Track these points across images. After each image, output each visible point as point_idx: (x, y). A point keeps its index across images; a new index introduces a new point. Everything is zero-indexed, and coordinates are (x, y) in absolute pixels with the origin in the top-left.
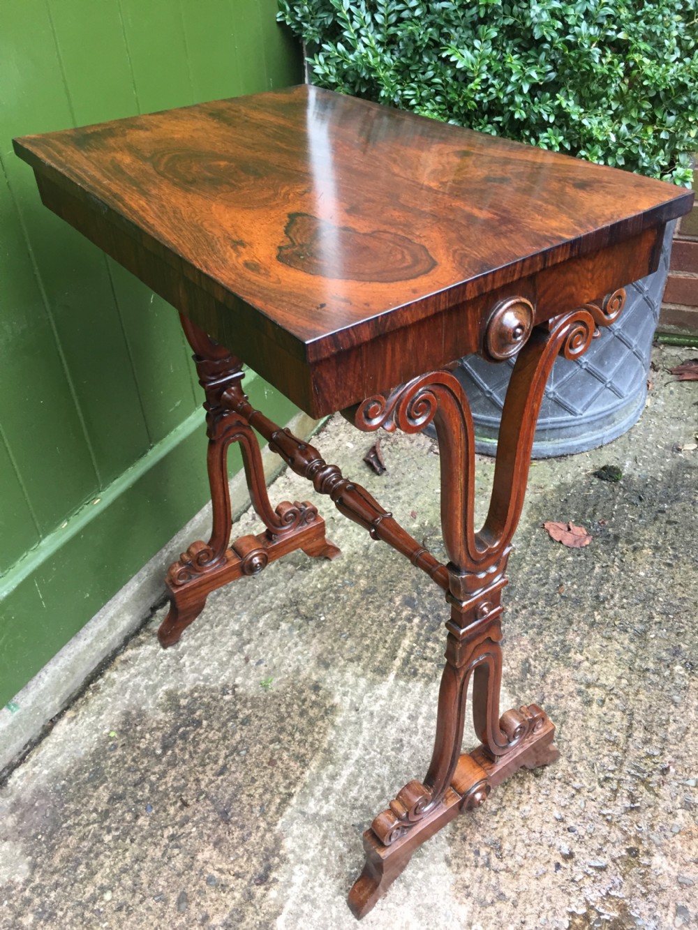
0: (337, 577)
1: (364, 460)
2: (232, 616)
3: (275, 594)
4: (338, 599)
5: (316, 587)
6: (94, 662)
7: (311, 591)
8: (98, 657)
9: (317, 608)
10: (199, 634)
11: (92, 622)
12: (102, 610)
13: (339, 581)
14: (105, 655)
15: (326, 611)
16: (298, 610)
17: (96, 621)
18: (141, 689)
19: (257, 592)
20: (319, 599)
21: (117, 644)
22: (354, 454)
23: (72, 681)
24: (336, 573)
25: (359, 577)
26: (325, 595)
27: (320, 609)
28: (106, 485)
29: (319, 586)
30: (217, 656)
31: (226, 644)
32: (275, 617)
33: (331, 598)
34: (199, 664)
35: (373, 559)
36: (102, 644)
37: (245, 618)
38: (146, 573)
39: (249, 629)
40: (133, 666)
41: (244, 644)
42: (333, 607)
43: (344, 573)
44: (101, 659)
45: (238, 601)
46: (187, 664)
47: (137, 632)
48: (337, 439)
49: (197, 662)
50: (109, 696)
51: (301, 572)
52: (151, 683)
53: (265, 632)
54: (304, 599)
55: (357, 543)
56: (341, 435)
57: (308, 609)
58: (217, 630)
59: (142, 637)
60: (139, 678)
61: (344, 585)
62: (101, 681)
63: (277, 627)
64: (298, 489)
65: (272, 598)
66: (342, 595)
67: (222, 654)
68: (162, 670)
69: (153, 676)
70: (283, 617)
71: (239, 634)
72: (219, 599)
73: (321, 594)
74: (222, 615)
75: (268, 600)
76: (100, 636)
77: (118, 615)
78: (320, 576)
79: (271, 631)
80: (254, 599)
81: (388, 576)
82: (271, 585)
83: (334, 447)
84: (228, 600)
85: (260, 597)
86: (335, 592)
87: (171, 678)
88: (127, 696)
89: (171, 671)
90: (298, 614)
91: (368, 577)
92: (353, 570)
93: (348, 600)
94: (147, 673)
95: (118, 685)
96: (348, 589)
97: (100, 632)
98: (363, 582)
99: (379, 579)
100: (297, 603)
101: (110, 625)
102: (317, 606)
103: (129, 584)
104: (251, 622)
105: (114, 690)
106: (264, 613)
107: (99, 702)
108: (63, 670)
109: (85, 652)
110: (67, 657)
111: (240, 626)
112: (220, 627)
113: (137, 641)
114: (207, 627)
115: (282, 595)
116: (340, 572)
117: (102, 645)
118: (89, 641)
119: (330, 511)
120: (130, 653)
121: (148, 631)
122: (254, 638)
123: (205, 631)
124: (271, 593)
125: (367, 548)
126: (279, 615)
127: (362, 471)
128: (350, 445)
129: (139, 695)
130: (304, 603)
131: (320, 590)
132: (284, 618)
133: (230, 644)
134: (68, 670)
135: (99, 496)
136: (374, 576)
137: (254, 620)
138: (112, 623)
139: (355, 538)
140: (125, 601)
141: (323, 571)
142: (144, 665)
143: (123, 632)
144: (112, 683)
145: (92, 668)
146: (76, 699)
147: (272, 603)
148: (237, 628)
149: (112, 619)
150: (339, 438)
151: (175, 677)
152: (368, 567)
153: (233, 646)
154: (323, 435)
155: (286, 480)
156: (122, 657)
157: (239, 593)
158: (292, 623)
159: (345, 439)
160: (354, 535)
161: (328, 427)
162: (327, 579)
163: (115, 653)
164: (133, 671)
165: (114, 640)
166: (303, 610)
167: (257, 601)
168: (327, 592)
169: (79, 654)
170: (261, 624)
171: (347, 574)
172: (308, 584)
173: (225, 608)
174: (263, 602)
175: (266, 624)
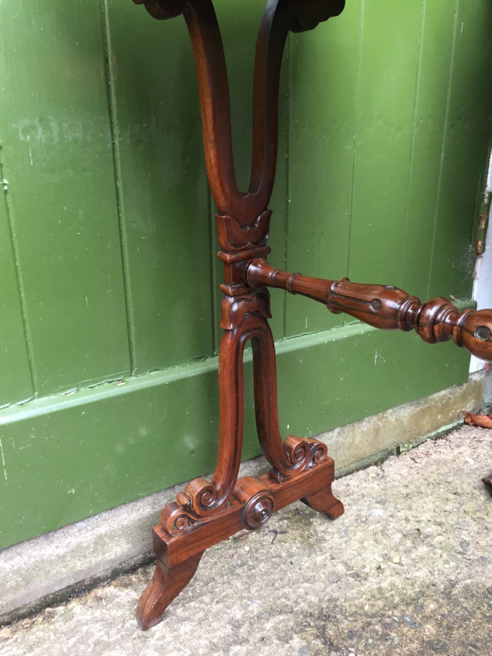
0: (395, 608)
1: (483, 480)
2: (241, 598)
3: (306, 593)
4: (384, 637)
5: (362, 608)
6: (61, 580)
7: (353, 609)
8: (68, 577)
9: (351, 638)
10: (192, 604)
11: (74, 530)
12: (92, 520)
13: (397, 613)
14: (80, 579)
15: (361, 647)
16: (324, 628)
17: (80, 530)
18: (91, 641)
19: (286, 581)
20: (359, 625)
21: (100, 573)
22: (474, 471)
23: (23, 592)
24: (397, 599)
25: (427, 619)
26: (369, 624)
27: (355, 640)
28: (142, 371)
29: (367, 608)
30: (194, 643)
31: (215, 630)
32: (291, 624)
33: (377, 632)
34: (169, 643)
35: (456, 603)
36: (79, 563)
37: (255, 608)
38: (165, 501)
39: (251, 624)
40: (103, 607)
41: (235, 643)
42: (374, 646)
43: (408, 605)
44: (72, 582)
45: (259, 582)
46: (157, 635)
47: (133, 570)
48: (457, 451)
49: (169, 638)
50: (55, 631)
51: (351, 580)
52: (105, 638)
53: (269, 638)
54: (339, 616)
55: (441, 573)
56: (463, 448)
57: (339, 634)
58: (215, 608)
59: (133, 578)
60: (98, 625)
61: (402, 621)
62: (60, 609)
63: (285, 639)
64: (389, 485)
65: (299, 597)
66: (393, 634)
67: (203, 642)
68: (128, 630)
69: (113, 632)
70: (301, 629)
71: (236, 625)
72: (238, 571)
73: (365, 619)
74: (230, 591)
75: (293, 597)
76: (78, 551)
77: (112, 536)
78: (373, 596)
79: (276, 641)
80: (278, 589)
81: (471, 637)
82: (308, 580)
83: (450, 457)
84: (249, 577)
85: (286, 590)
86: (386, 626)
87: (129, 644)
88: (71, 642)
89: (135, 636)
90: (322, 634)
91: (440, 625)
92: (422, 606)
93: (399, 645)
94: (109, 624)
95: (72, 624)
96: (405, 629)
97: (79, 547)
98: (430, 629)
99: (457, 634)
100: (327, 618)
101: (96, 543)
102: (352, 634)
103: (140, 504)
104: (259, 617)
105: (65, 628)
106: (280, 613)
107: (41, 634)
108: (14, 572)
109: (51, 562)
110: (25, 558)
111: (244, 616)
112: (221, 605)
113: (127, 581)
114: (207, 599)
115: (313, 599)
116: (403, 600)
117: (80, 565)
118: (62, 551)
119: (419, 522)
120: (109, 590)
121: (145, 573)
122: (252, 640)
123: (202, 602)
124: (301, 590)
125: (453, 584)
126: (297, 624)
127: (477, 492)
128: (471, 461)
129: (83, 647)
130: (337, 622)
131: (366, 615)
132: (302, 631)
133: (218, 633)
134: (21, 575)
135: (127, 379)
136: (450, 628)
137: (265, 615)
138: (100, 542)
139: (440, 565)
140: (125, 523)
141: (380, 589)
142: (113, 613)
143: (112, 561)
144: (68, 617)
145: (57, 588)
146: (23, 617)
147: (296, 602)
148: (239, 615)
149: (101, 537)
150: (460, 450)
151: (134, 646)
152: (445, 610)
153: (221, 638)
154: (441, 442)
155: (380, 472)
156: (99, 592)
157: (267, 573)
158: (309, 643)
159: (465, 454)
160: (440, 561)
161: (450, 437)
162: (381, 603)
163: (95, 583)
164: (98, 614)
165: (98, 565)
166: (331, 632)
167: (281, 593)
168: (374, 621)
169: (43, 561)
170: (268, 625)
171: (411, 608)
172: (353, 599)
173: (239, 584)
174: (286, 597)
175: (275, 628)
